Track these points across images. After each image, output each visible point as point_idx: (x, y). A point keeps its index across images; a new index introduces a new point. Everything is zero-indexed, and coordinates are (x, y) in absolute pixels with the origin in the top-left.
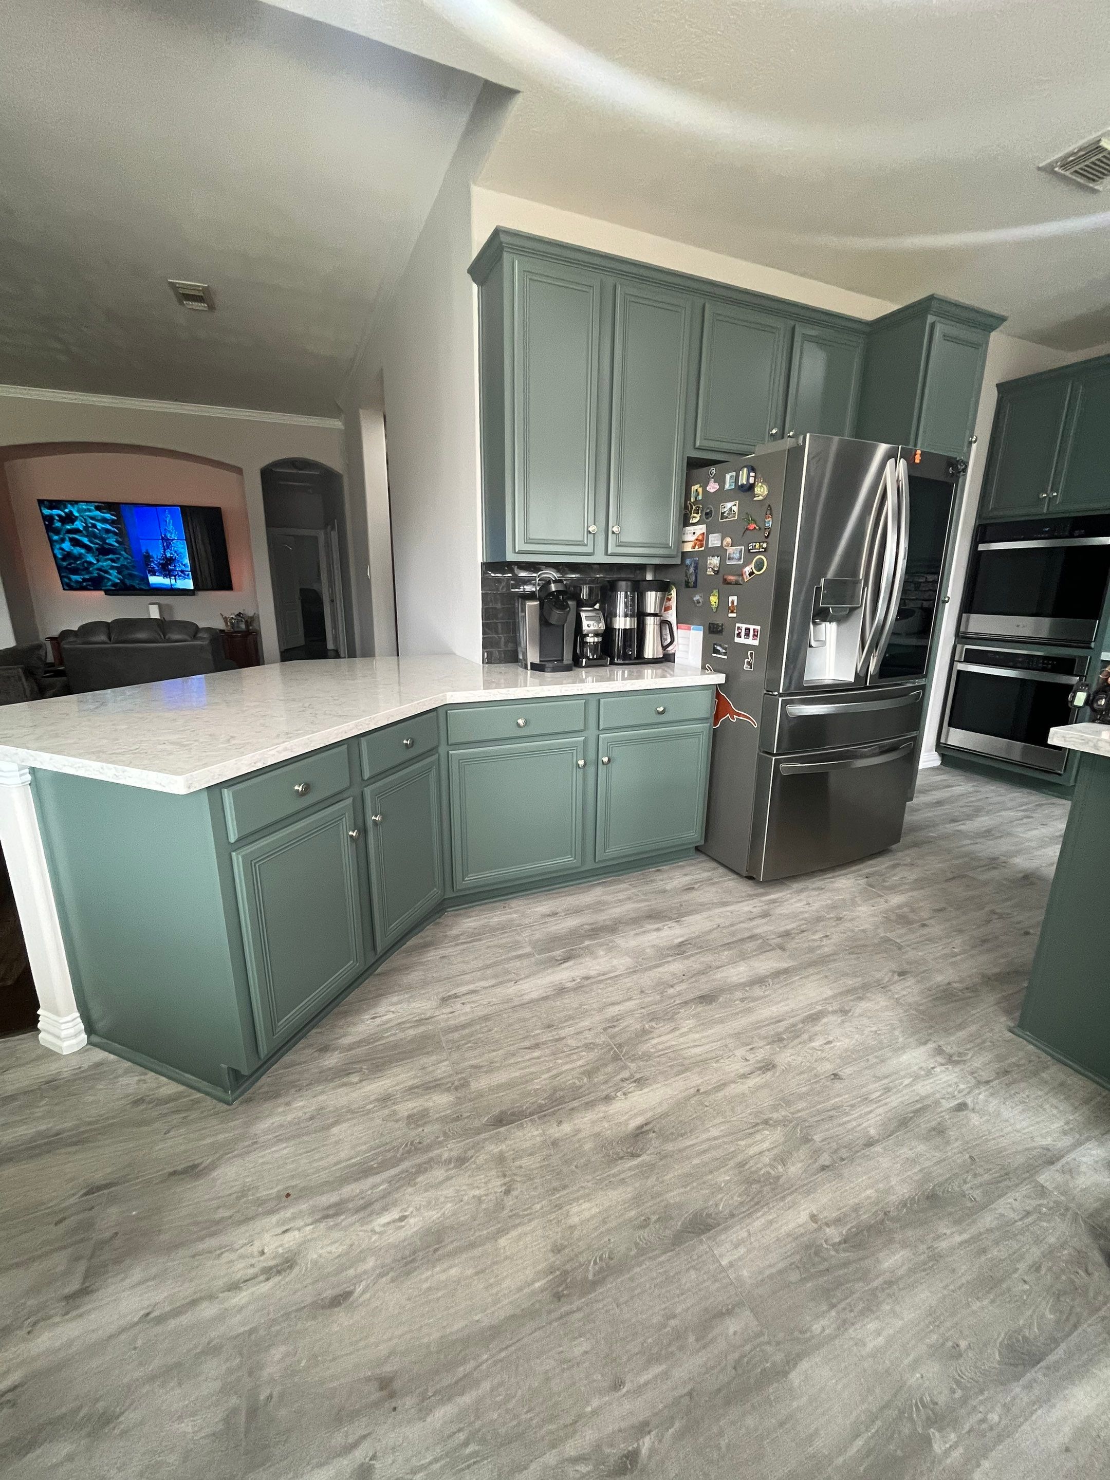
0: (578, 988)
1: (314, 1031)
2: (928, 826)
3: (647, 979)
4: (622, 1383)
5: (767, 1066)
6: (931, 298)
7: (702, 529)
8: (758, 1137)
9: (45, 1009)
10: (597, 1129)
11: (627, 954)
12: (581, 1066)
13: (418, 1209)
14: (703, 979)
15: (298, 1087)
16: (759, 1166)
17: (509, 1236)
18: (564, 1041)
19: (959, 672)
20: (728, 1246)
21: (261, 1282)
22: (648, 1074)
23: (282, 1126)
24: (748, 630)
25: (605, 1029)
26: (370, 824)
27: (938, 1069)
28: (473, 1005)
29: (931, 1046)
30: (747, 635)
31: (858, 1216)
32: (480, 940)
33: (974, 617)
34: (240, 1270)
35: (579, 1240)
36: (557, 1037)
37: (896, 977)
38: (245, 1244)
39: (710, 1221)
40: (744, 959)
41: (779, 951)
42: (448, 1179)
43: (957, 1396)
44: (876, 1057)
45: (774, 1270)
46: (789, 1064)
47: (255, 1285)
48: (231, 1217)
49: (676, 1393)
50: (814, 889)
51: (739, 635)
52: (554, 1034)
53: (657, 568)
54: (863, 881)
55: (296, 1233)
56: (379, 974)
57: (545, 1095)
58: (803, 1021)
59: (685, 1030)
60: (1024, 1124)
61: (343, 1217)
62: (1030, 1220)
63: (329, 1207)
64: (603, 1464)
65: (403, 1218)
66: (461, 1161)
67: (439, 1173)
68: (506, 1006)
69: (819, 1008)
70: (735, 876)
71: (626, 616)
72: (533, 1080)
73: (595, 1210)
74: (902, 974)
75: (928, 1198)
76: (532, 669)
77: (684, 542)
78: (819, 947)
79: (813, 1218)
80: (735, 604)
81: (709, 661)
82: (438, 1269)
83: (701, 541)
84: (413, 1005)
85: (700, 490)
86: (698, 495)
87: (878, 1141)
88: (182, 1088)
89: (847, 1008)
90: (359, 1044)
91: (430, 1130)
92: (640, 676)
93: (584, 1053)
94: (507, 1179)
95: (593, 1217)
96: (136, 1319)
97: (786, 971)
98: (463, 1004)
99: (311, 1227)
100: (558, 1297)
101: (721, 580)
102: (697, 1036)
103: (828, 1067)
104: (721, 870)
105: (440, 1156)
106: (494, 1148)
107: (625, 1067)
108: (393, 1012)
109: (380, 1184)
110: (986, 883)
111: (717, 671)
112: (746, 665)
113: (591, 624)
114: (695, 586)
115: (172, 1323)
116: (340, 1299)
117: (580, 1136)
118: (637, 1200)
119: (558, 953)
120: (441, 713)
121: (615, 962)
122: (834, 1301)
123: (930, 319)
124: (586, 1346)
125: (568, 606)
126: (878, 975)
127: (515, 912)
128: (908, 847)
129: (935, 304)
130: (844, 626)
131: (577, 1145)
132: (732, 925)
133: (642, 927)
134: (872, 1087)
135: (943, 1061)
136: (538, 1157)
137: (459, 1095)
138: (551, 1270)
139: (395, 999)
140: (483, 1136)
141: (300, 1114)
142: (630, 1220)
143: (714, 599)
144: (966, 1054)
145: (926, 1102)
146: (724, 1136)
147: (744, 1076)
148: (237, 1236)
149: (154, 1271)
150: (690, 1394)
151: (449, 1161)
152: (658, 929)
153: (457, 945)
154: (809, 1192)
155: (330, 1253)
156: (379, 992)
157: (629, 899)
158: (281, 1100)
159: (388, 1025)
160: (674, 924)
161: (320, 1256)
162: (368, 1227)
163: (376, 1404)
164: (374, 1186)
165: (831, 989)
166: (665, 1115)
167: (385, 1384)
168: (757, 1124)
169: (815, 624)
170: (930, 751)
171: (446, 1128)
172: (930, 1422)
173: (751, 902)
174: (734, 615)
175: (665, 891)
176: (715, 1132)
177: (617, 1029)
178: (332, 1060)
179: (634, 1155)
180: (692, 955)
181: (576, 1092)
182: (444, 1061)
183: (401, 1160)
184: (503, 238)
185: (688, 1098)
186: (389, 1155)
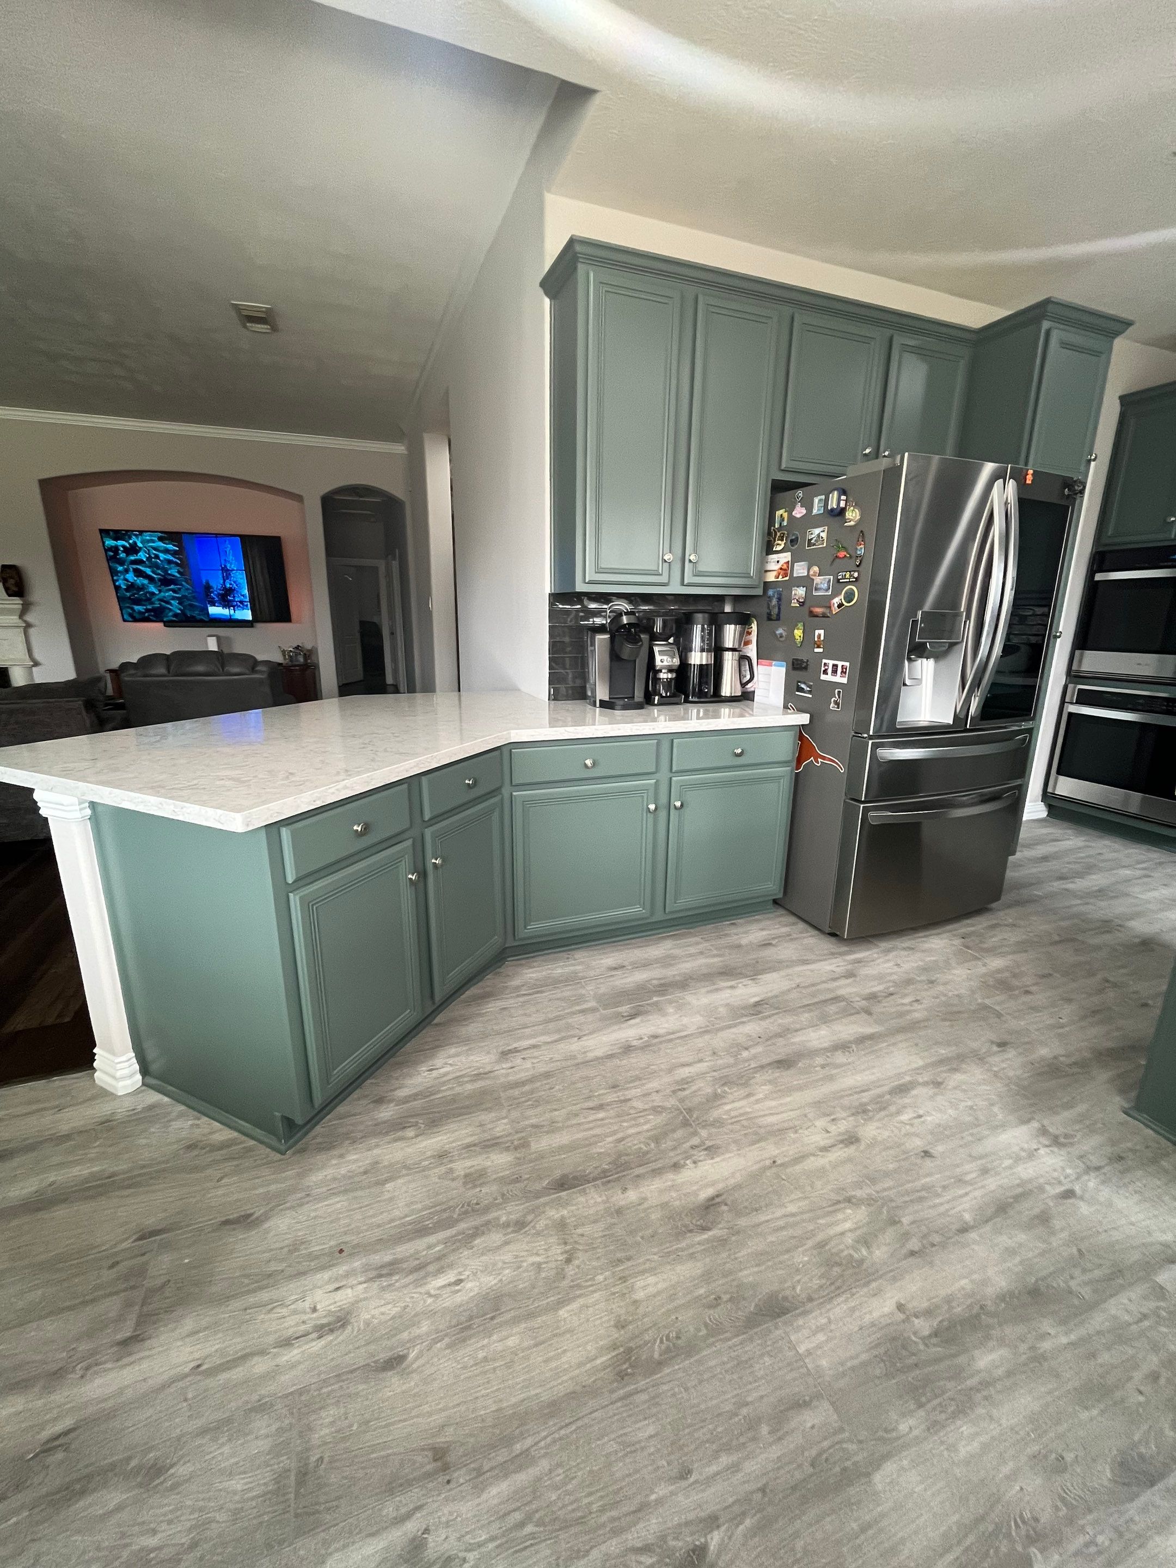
0: (645, 1047)
1: (369, 1081)
2: (1033, 884)
3: (720, 1040)
4: (690, 1472)
5: (851, 1139)
6: (1048, 301)
7: (786, 557)
8: (840, 1216)
9: (100, 1048)
10: (665, 1198)
11: (698, 1012)
12: (648, 1131)
13: (475, 1274)
14: (781, 1041)
15: (351, 1138)
16: (842, 1247)
17: (568, 1308)
18: (629, 1104)
19: (1070, 714)
20: (806, 1332)
21: (313, 1340)
22: (718, 1142)
23: (335, 1179)
24: (835, 666)
25: (674, 1092)
26: (430, 869)
27: (1042, 1151)
28: (535, 1061)
29: (1035, 1124)
30: (835, 672)
31: (951, 1308)
32: (542, 992)
33: (1088, 654)
34: (292, 1325)
35: (645, 1315)
36: (622, 1098)
37: (995, 1048)
38: (297, 1300)
39: (787, 1304)
40: (825, 1022)
41: (863, 1014)
42: (507, 1243)
43: (1061, 1514)
44: (972, 1135)
45: (856, 1362)
46: (874, 1138)
47: (307, 1343)
48: (282, 1271)
49: (747, 1487)
50: (904, 949)
51: (825, 672)
52: (621, 1095)
53: (737, 599)
54: (957, 942)
55: (349, 1291)
56: (436, 1025)
57: (609, 1160)
58: (891, 1092)
59: (761, 1096)
60: (1141, 1216)
61: (396, 1277)
62: (1146, 1323)
63: (382, 1267)
64: (668, 1557)
65: (461, 1281)
66: (520, 1225)
67: (496, 1238)
68: (569, 1063)
69: (908, 1078)
70: (817, 932)
71: (702, 650)
72: (596, 1143)
73: (660, 1286)
74: (1002, 1045)
75: (1029, 1293)
76: (601, 706)
77: (766, 571)
78: (909, 1012)
79: (900, 1307)
80: (822, 638)
81: (792, 699)
82: (495, 1337)
83: (784, 571)
84: (472, 1058)
85: (785, 515)
86: (783, 520)
87: (973, 1227)
88: (236, 1134)
89: (939, 1080)
90: (415, 1097)
91: (488, 1191)
92: (717, 716)
93: (651, 1117)
94: (568, 1247)
95: (659, 1293)
96: (187, 1370)
97: (871, 1037)
98: (524, 1059)
99: (365, 1285)
100: (622, 1376)
101: (807, 613)
102: (773, 1103)
103: (917, 1143)
104: (801, 925)
105: (498, 1218)
106: (554, 1214)
107: (695, 1134)
108: (451, 1065)
109: (435, 1245)
110: (1098, 948)
111: (801, 710)
112: (832, 705)
113: (664, 659)
114: (778, 619)
115: (224, 1376)
116: (395, 1362)
117: (646, 1205)
118: (707, 1276)
119: (625, 1009)
120: (505, 752)
121: (685, 1020)
122: (923, 1399)
123: (1046, 325)
124: (651, 1430)
125: (641, 640)
126: (975, 1045)
127: (579, 964)
128: (1009, 906)
129: (1050, 307)
130: (942, 663)
131: (643, 1215)
132: (813, 985)
133: (714, 984)
134: (967, 1167)
135: (1047, 1143)
136: (601, 1226)
137: (518, 1155)
138: (614, 1347)
139: (453, 1051)
140: (542, 1200)
141: (354, 1167)
142: (699, 1298)
143: (798, 633)
144: (1073, 1136)
145: (1030, 1186)
146: (802, 1213)
147: (825, 1149)
148: (289, 1291)
149: (204, 1323)
150: (763, 1490)
151: (507, 1225)
152: (732, 987)
153: (518, 996)
154: (895, 1279)
155: (383, 1314)
156: (437, 1043)
157: (701, 953)
158: (336, 1152)
159: (445, 1079)
160: (750, 982)
161: (373, 1317)
162: (422, 1290)
163: (429, 1476)
164: (430, 1247)
165: (922, 1058)
166: (738, 1187)
167: (439, 1453)
168: (839, 1202)
169: (910, 660)
170: (1035, 801)
171: (505, 1189)
172: (1031, 1540)
173: (834, 961)
174: (821, 650)
175: (739, 946)
176: (792, 1208)
177: (687, 1092)
178: (386, 1113)
179: (704, 1229)
180: (769, 1016)
181: (643, 1158)
182: (503, 1118)
183: (457, 1221)
184: (578, 248)
185: (765, 1169)
186: (445, 1215)
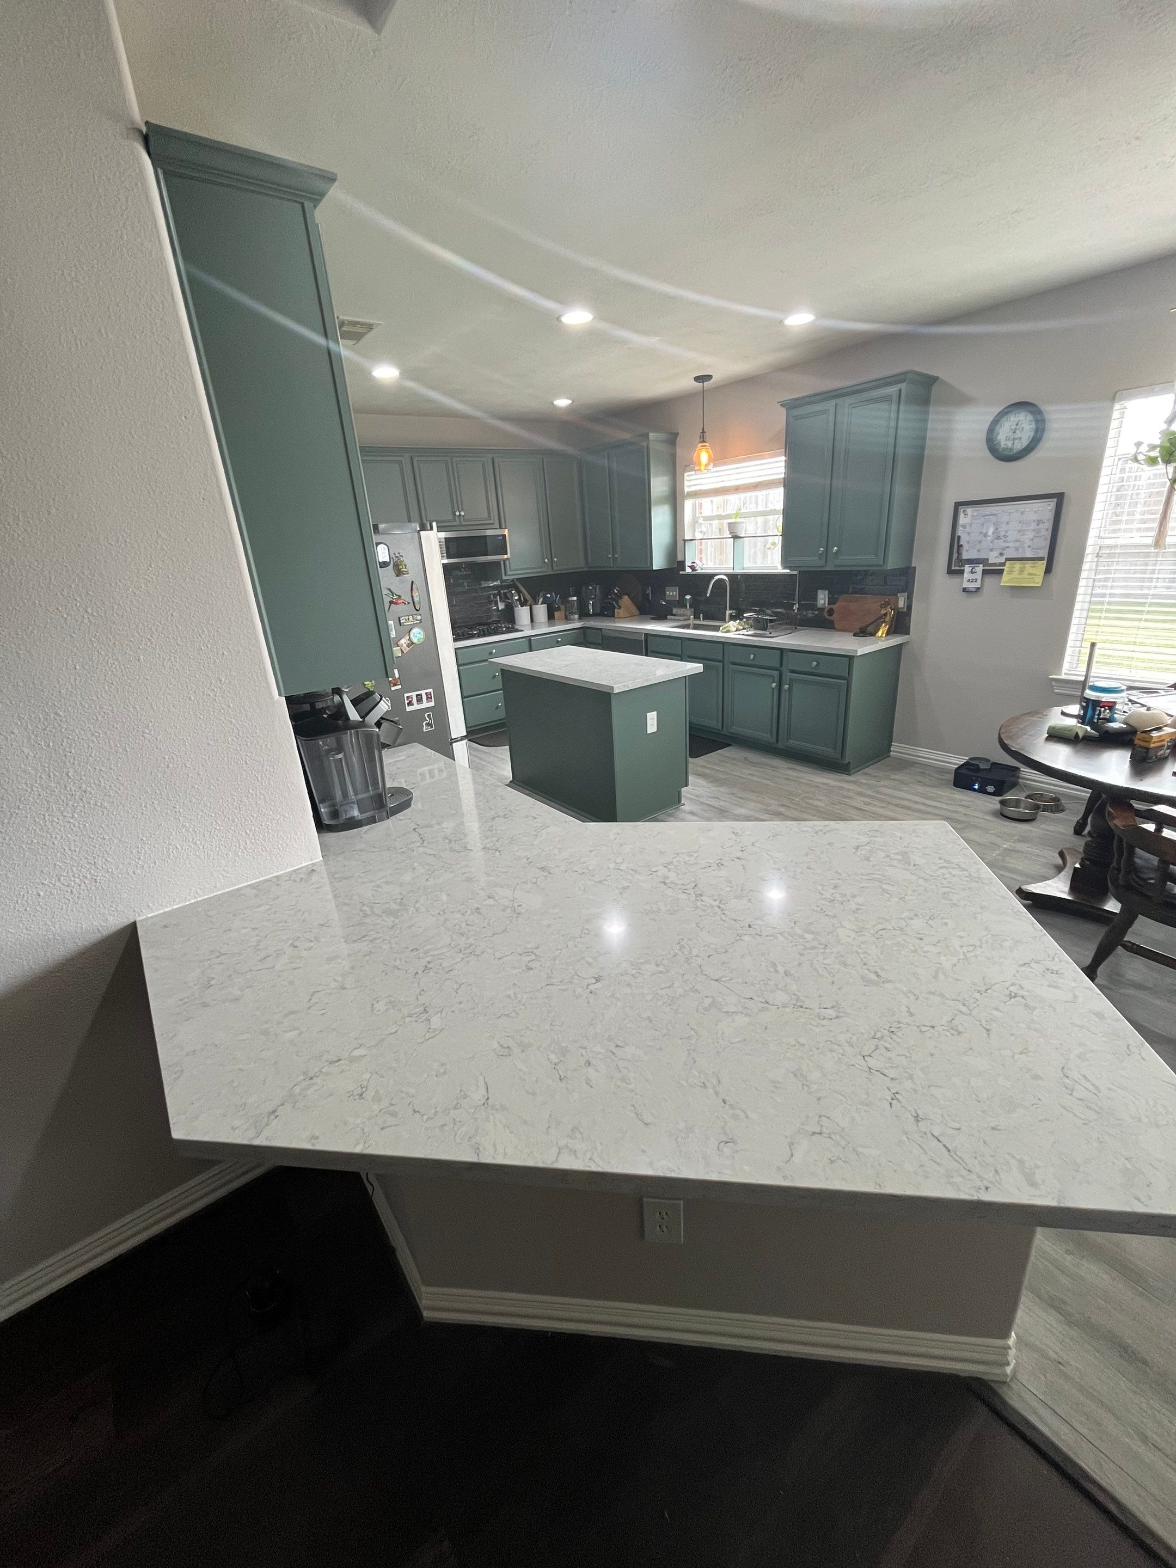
24: (419, 696)
30: (420, 700)
51: (410, 704)
80: (397, 676)
112: (424, 727)
174: (399, 687)
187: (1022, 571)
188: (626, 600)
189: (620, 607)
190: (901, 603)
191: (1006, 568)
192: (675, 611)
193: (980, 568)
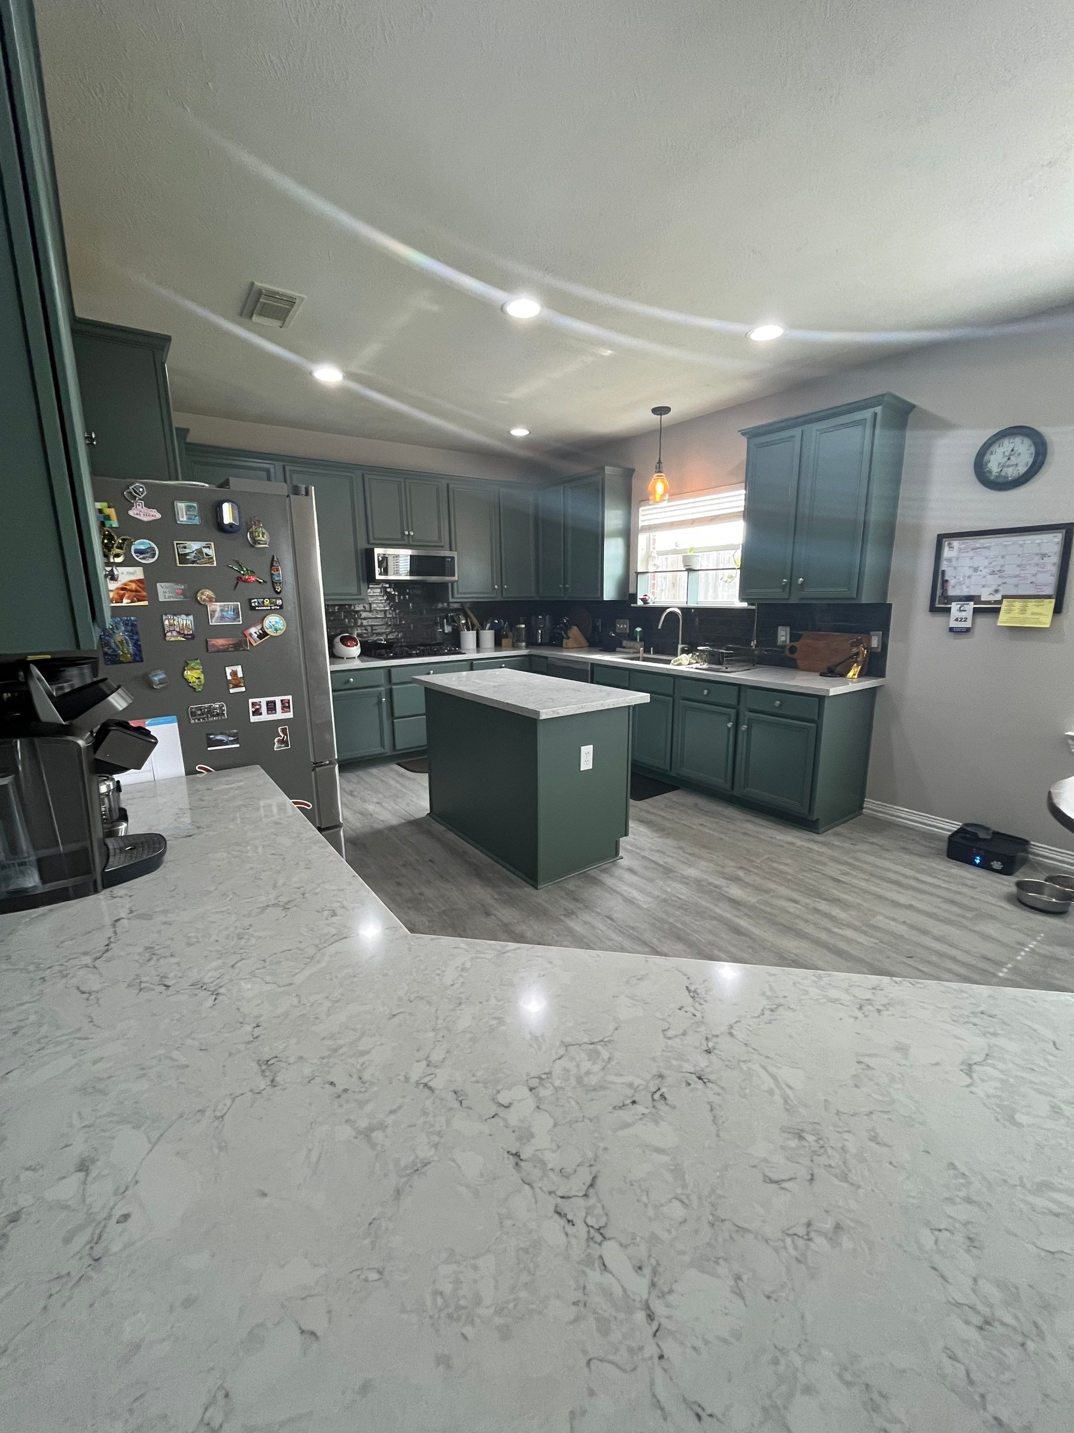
7: (133, 573)
24: (270, 703)
30: (271, 707)
51: (257, 712)
80: (240, 674)
83: (133, 592)
85: (111, 512)
86: (107, 518)
101: (202, 647)
112: (276, 745)
143: (194, 674)
174: (241, 689)
187: (1023, 610)
188: (575, 631)
189: (568, 638)
190: (875, 642)
191: (1004, 606)
192: (625, 643)
193: (971, 605)
